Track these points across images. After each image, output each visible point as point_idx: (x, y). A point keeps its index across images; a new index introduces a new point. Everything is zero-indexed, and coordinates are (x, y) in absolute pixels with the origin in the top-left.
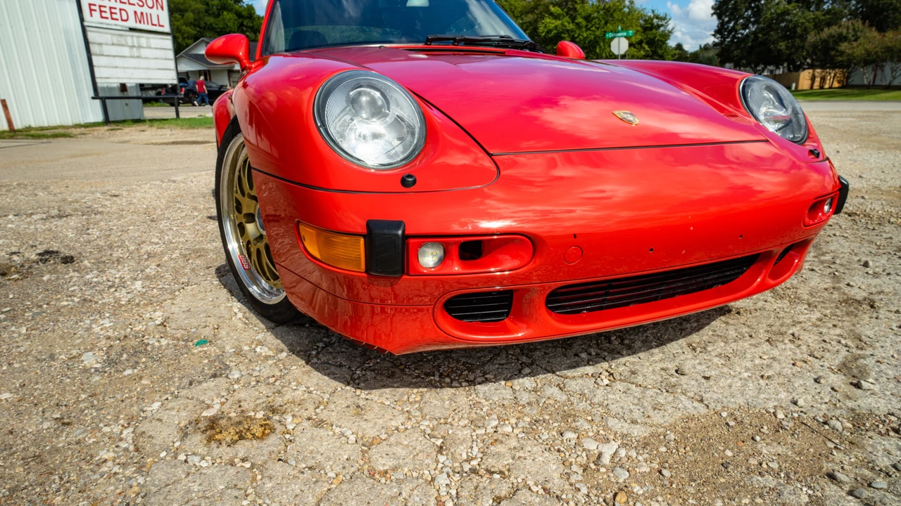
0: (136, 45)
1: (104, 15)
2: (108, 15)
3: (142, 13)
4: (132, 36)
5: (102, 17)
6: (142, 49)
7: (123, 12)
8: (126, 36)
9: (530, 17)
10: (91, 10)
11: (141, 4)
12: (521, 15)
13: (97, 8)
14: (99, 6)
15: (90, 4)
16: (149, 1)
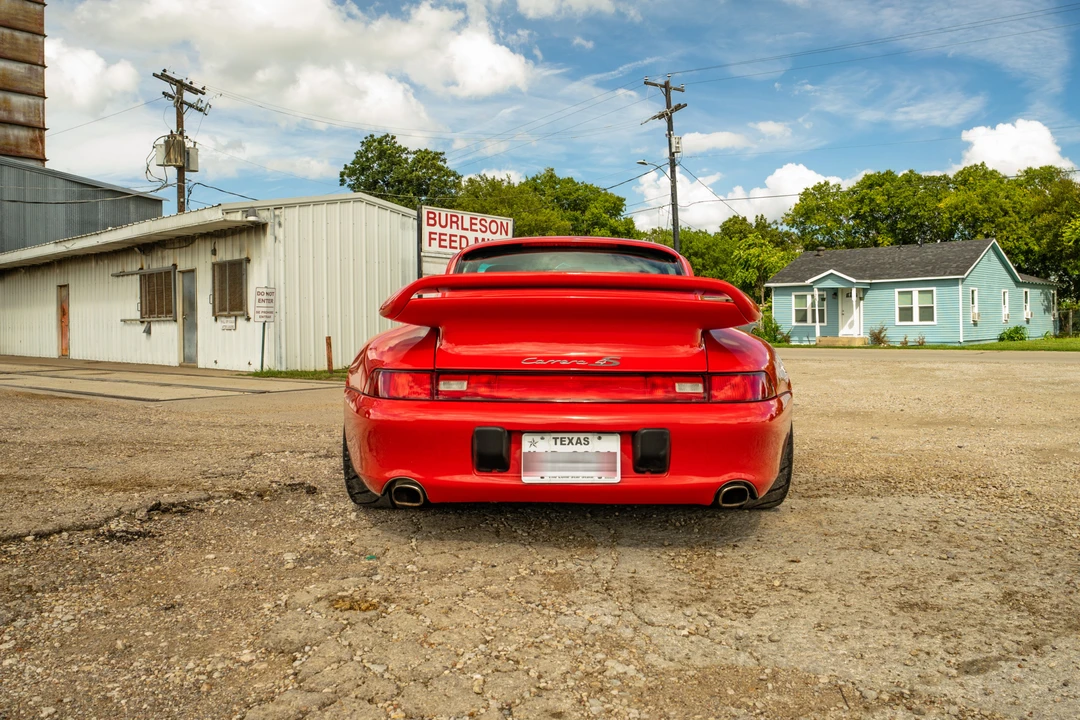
1: (443, 243)
2: (447, 243)
3: (484, 240)
5: (440, 246)
7: (464, 240)
9: (1047, 218)
10: (431, 239)
11: (484, 229)
12: (1032, 217)
13: (437, 237)
14: (440, 234)
15: (431, 233)
16: (494, 225)
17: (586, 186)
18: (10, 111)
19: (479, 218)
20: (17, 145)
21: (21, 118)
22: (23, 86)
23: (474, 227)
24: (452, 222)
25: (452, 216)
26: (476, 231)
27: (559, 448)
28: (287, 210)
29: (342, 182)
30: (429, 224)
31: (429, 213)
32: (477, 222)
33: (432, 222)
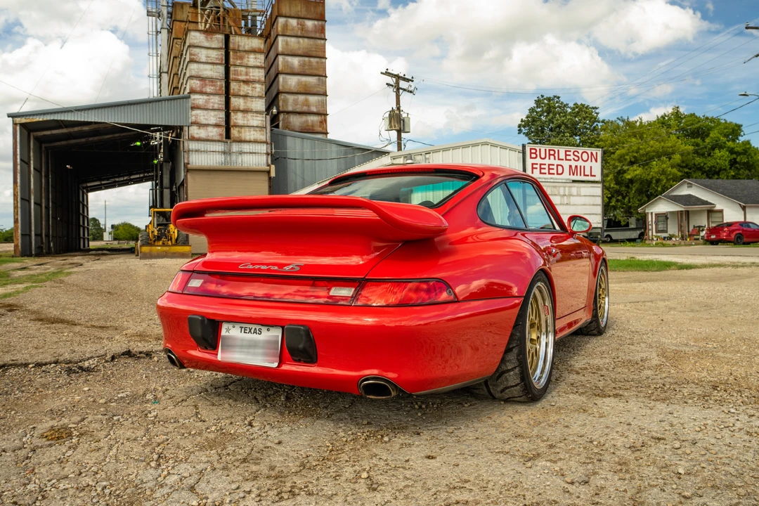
0: (567, 194)
1: (543, 171)
2: (546, 171)
3: (576, 167)
4: (564, 187)
5: (541, 173)
6: (571, 197)
7: (559, 167)
8: (559, 187)
10: (533, 168)
11: (576, 158)
13: (538, 166)
14: (541, 165)
15: (533, 164)
16: (585, 155)
17: (707, 118)
18: (309, 106)
19: (572, 151)
20: (313, 126)
21: (314, 109)
22: (315, 90)
23: (568, 157)
24: (550, 155)
25: (549, 150)
26: (570, 160)
27: (243, 335)
28: (434, 154)
29: (520, 131)
30: (531, 158)
31: (531, 149)
32: (571, 153)
33: (533, 156)
